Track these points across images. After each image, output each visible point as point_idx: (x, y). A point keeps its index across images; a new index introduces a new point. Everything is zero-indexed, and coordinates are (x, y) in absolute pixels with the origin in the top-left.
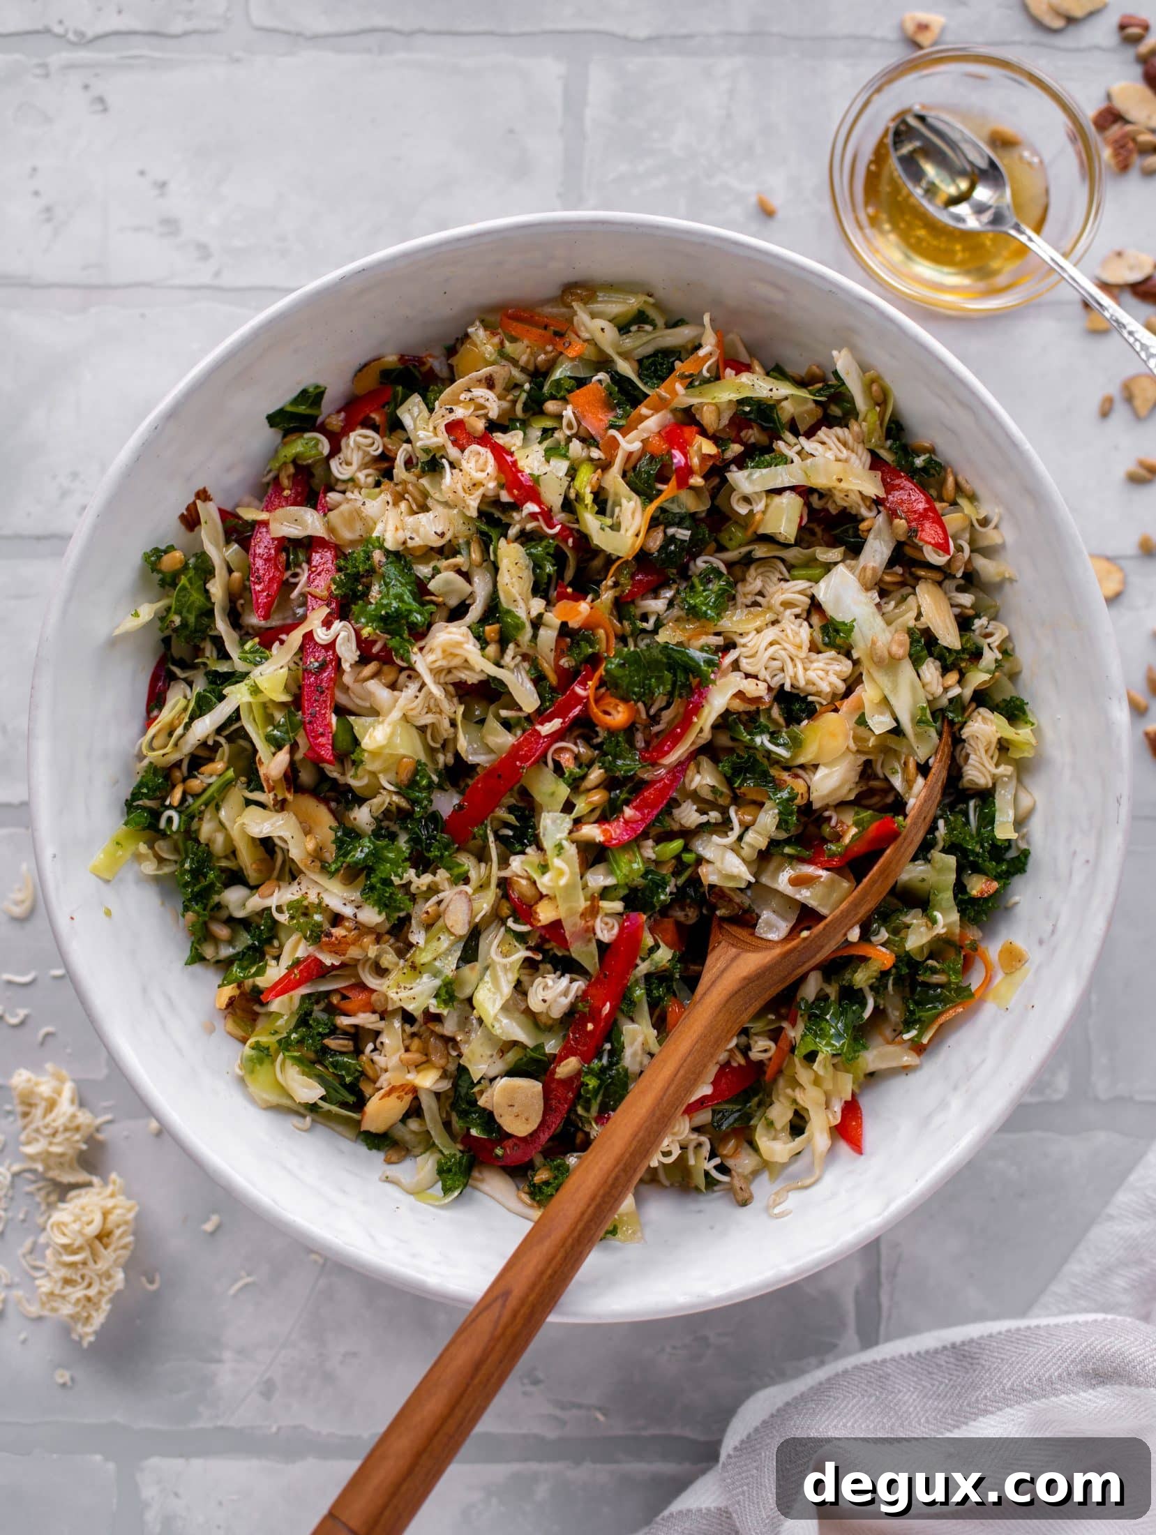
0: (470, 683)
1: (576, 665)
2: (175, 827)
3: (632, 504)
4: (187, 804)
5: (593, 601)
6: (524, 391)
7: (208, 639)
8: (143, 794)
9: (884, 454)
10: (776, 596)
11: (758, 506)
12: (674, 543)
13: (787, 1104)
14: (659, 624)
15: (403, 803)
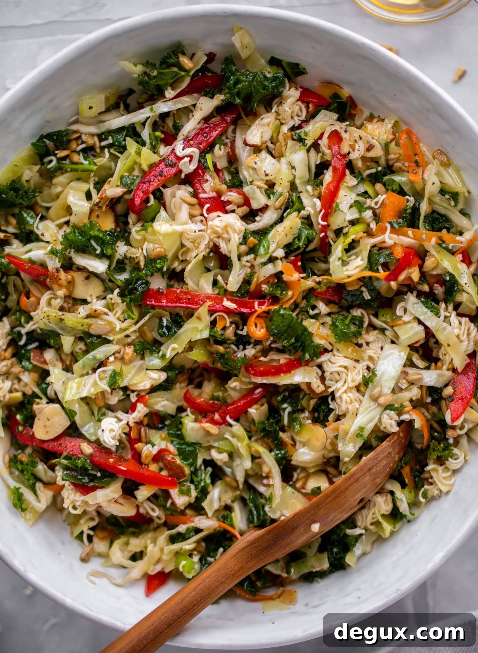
0: (221, 251)
1: (267, 294)
2: (49, 166)
3: (361, 263)
4: (64, 162)
5: (303, 278)
6: (377, 169)
8: (52, 138)
10: (371, 351)
11: (406, 318)
12: (360, 295)
13: (143, 545)
14: (315, 317)
15: (142, 264)
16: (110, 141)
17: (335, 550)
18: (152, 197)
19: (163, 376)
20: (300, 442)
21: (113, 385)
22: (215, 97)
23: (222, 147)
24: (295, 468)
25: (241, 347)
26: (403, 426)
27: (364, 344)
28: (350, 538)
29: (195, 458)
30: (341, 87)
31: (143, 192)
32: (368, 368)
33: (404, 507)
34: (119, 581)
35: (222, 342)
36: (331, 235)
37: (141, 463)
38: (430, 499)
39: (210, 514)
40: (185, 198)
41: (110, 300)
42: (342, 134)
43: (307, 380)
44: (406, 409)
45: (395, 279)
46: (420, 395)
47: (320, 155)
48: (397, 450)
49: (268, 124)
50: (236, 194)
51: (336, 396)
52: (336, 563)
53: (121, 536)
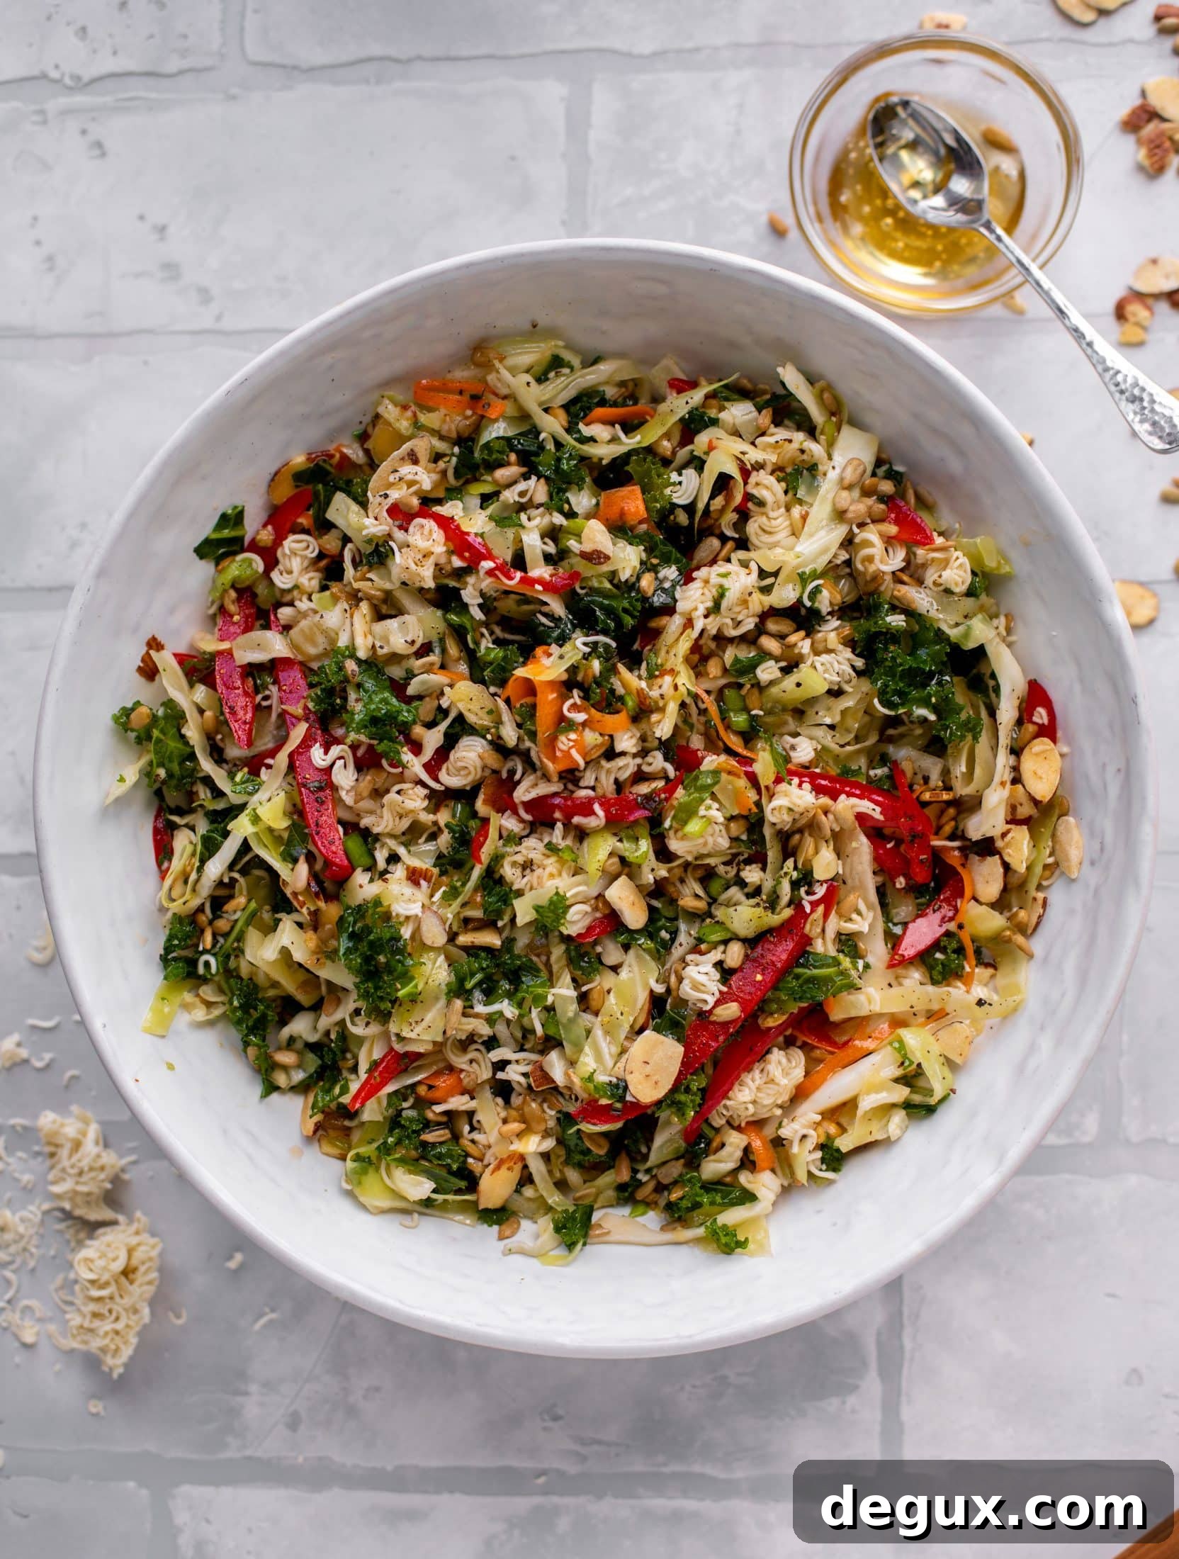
2: (214, 970)
4: (220, 945)
7: (198, 781)
8: (176, 946)
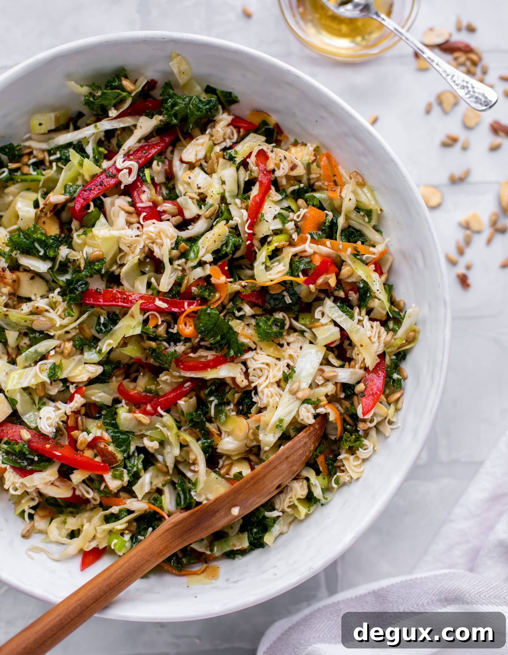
0: (155, 255)
1: (197, 295)
2: (2, 177)
3: (284, 268)
4: (15, 173)
5: (231, 282)
6: (299, 186)
9: (387, 359)
10: (291, 350)
11: (323, 321)
12: (282, 299)
13: (79, 523)
14: (241, 318)
15: (82, 266)
16: (58, 155)
17: (255, 530)
18: (92, 204)
19: (99, 370)
20: (226, 432)
21: (53, 378)
22: (155, 117)
23: (160, 163)
24: (221, 456)
25: (172, 343)
26: (319, 418)
27: (285, 344)
28: (269, 520)
29: (129, 445)
30: (269, 115)
31: (84, 199)
32: (288, 366)
33: (318, 492)
34: (56, 557)
35: (155, 339)
36: (256, 243)
37: (77, 450)
38: (341, 485)
39: (140, 497)
40: (123, 207)
41: (51, 299)
42: (268, 153)
43: (232, 375)
44: (322, 403)
45: (314, 283)
46: (334, 391)
47: (249, 172)
48: (312, 440)
49: (202, 144)
50: (170, 205)
51: (258, 390)
52: (256, 542)
53: (60, 515)
